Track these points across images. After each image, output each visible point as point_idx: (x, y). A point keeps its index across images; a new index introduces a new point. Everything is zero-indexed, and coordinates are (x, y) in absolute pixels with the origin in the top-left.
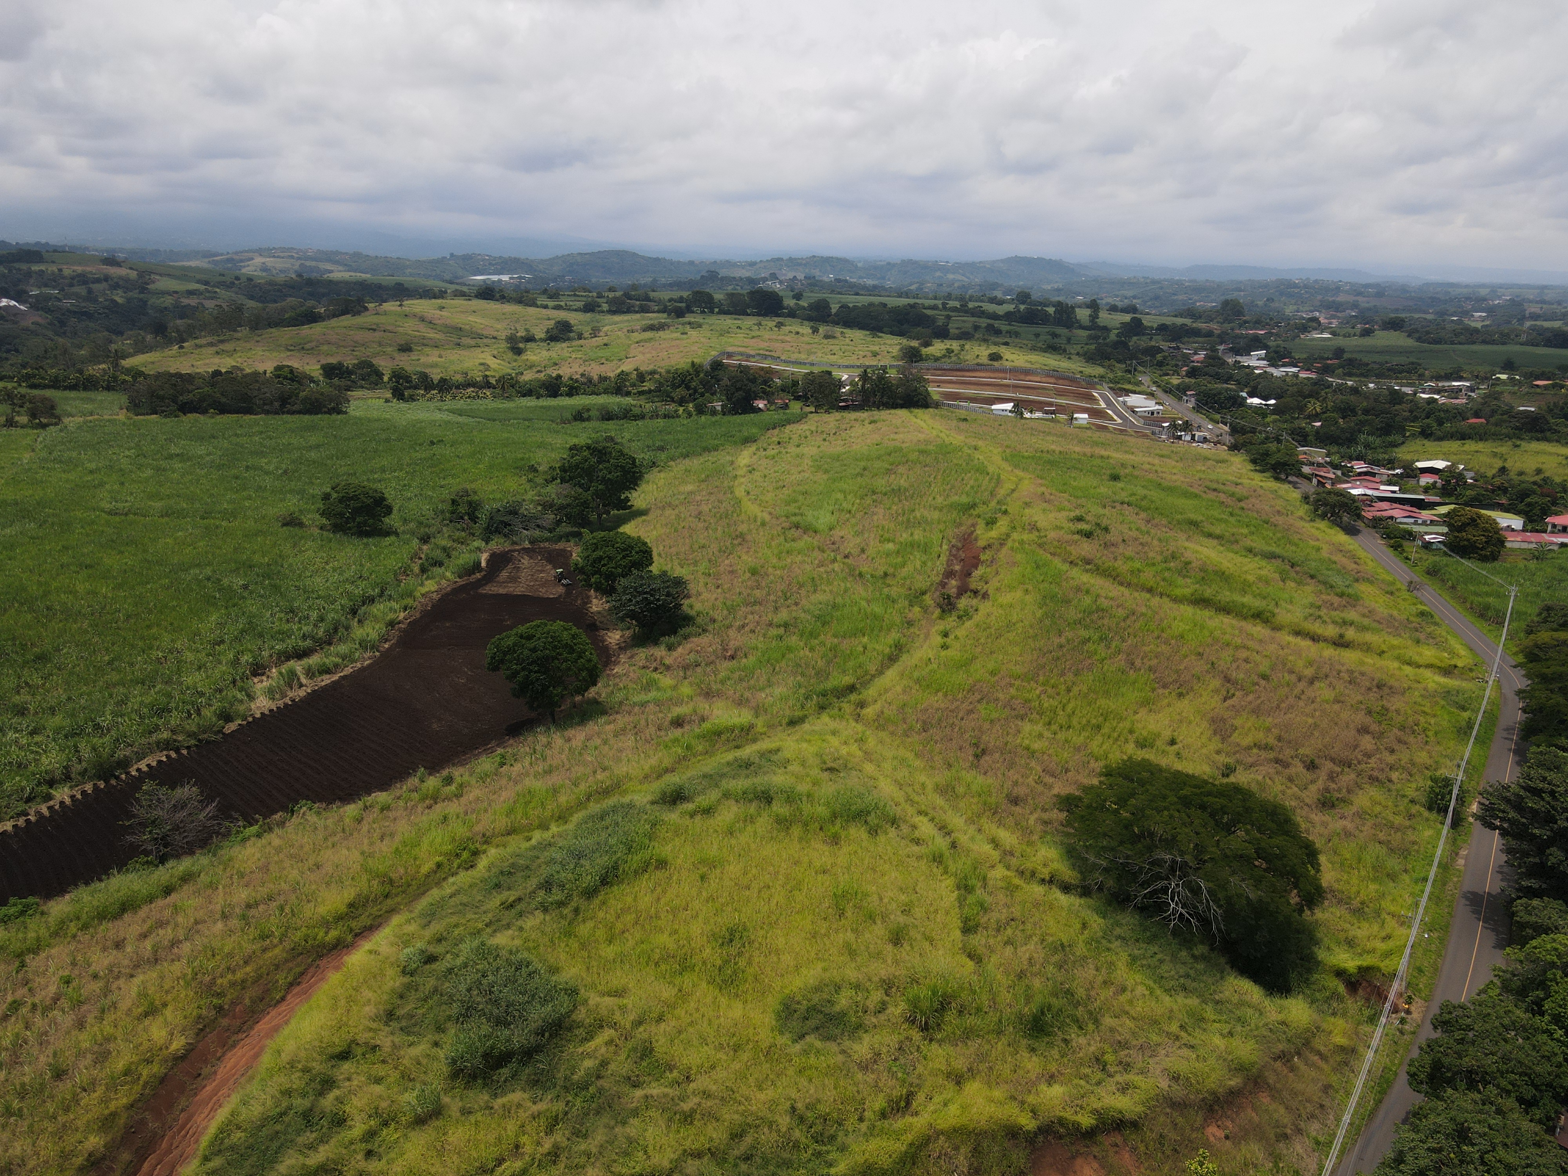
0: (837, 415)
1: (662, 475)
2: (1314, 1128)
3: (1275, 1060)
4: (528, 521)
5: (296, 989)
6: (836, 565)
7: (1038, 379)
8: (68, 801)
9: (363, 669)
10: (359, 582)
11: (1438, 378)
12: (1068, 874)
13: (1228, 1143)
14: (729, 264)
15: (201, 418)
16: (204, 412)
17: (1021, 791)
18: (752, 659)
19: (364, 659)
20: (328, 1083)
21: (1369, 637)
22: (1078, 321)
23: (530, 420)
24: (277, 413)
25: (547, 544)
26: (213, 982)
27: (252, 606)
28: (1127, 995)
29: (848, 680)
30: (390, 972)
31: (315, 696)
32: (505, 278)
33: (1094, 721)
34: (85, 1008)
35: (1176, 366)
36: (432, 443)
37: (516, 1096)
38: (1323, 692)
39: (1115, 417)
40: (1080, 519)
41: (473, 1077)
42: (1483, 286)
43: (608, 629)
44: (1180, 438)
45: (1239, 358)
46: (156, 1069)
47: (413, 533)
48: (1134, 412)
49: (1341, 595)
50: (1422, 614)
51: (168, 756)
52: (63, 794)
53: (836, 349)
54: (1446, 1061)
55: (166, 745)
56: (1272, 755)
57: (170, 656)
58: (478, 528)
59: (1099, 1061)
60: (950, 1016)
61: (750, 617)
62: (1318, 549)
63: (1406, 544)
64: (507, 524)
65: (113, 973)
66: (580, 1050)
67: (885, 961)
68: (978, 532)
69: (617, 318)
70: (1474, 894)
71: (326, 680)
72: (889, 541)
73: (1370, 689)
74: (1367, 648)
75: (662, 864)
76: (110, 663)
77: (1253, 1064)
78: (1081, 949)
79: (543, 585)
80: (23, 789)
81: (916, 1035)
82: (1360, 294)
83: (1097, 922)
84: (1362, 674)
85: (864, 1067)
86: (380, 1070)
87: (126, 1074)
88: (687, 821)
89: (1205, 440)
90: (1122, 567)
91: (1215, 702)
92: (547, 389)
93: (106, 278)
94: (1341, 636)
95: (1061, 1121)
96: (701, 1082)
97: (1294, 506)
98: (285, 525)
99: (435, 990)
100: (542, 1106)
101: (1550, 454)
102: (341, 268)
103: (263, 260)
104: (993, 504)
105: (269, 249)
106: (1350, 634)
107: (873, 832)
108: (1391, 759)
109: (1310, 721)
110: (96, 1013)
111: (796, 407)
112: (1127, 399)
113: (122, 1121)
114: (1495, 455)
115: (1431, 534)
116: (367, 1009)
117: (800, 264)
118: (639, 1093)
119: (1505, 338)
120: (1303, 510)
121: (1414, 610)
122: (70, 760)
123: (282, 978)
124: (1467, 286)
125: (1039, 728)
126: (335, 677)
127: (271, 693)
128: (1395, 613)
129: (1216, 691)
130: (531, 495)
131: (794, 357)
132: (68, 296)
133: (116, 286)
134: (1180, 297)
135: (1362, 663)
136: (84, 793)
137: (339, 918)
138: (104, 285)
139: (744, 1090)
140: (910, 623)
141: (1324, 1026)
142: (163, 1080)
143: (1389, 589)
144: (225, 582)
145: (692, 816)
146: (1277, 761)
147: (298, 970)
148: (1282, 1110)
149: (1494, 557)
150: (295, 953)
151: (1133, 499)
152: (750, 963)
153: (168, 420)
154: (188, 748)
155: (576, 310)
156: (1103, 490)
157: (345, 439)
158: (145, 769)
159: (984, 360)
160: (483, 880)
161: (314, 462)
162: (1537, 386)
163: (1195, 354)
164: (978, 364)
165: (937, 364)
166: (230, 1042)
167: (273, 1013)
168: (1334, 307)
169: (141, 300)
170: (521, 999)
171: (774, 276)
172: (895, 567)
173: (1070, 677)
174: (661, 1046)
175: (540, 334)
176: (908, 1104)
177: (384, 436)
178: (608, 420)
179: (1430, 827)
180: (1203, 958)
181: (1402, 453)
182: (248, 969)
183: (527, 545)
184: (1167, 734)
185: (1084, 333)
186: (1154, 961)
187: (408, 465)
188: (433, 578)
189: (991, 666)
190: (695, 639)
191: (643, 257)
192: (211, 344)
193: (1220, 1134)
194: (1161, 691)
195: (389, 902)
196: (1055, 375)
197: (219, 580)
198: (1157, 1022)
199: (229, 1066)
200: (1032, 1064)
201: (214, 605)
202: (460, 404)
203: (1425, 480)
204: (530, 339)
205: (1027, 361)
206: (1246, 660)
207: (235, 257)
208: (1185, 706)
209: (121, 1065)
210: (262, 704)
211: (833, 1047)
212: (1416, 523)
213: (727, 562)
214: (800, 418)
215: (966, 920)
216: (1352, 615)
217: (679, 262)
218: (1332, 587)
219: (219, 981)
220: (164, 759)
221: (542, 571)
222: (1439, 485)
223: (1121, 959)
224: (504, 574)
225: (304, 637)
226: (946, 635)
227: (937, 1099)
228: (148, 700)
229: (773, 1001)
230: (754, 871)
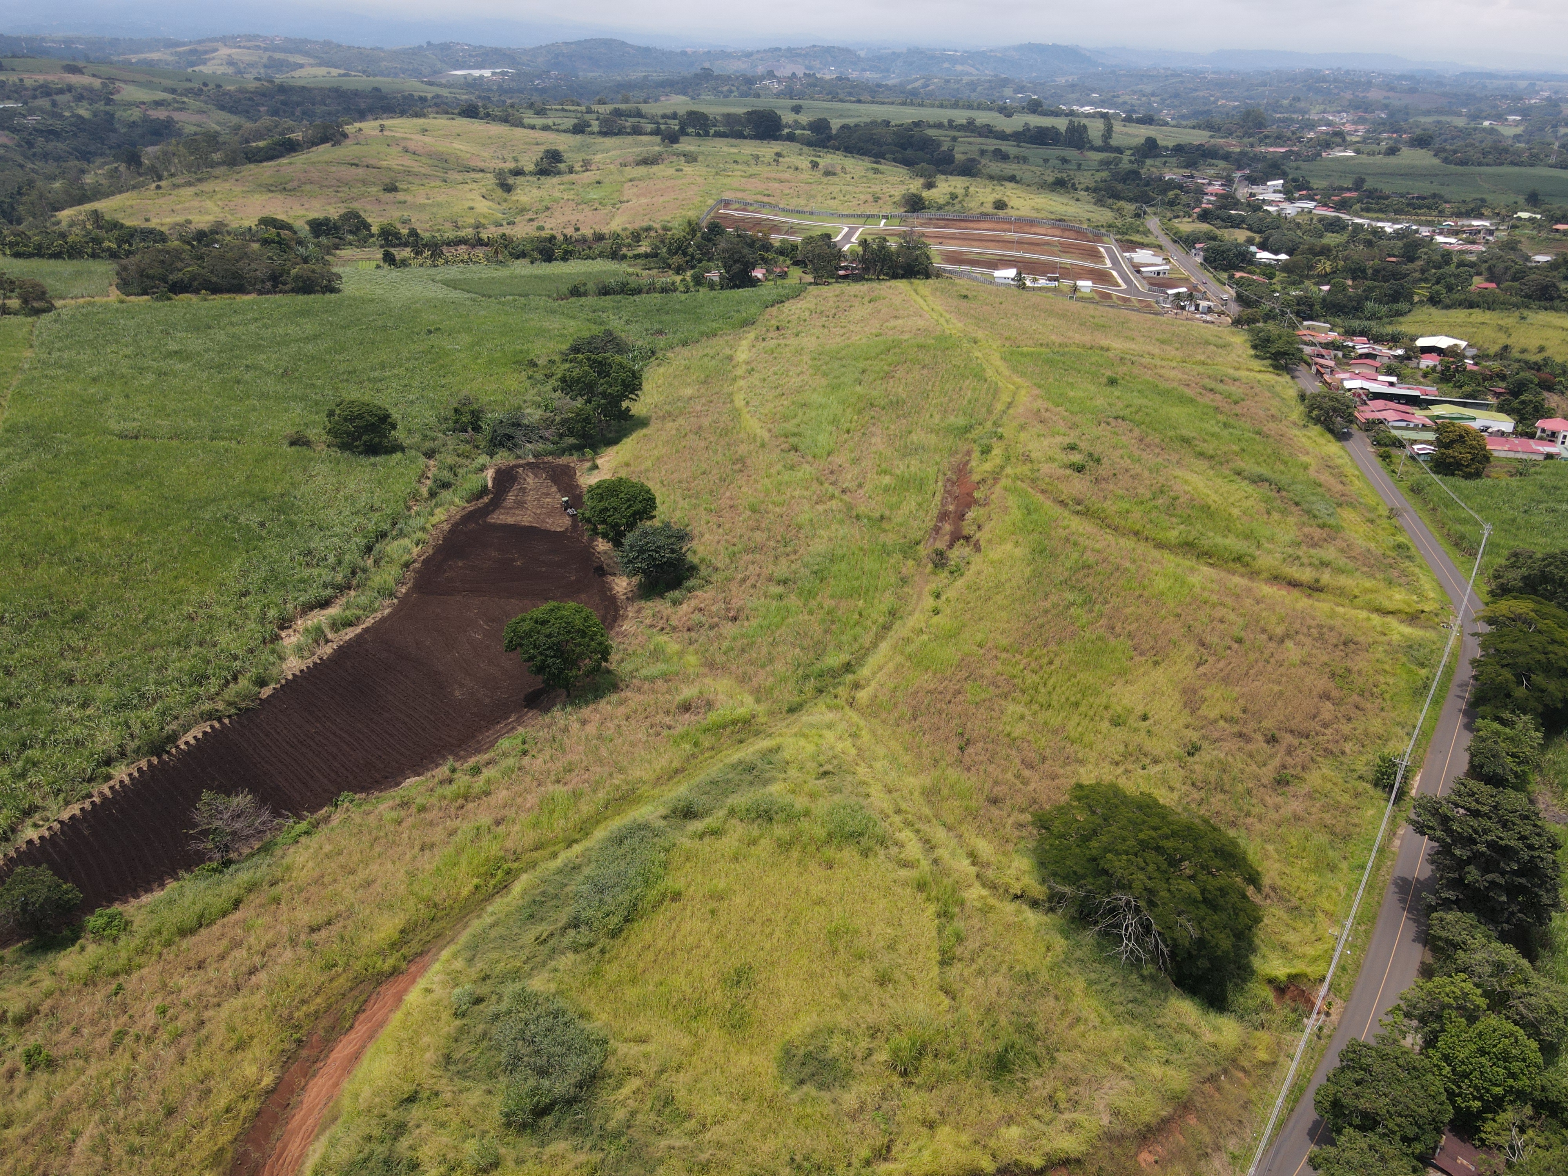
0: (838, 287)
1: (662, 370)
2: (1232, 1144)
3: (1203, 1083)
4: (531, 432)
5: (362, 1017)
6: (834, 502)
7: (1042, 231)
8: (127, 780)
9: (383, 620)
10: (371, 515)
11: (1459, 215)
12: (1038, 891)
13: (1156, 1167)
14: (724, 55)
15: (194, 298)
16: (197, 291)
17: (999, 791)
18: (754, 623)
19: (384, 608)
20: (401, 1129)
21: (1343, 581)
22: (1090, 142)
23: (527, 295)
24: (268, 292)
25: (550, 459)
26: (291, 1015)
27: (271, 548)
28: (1081, 1028)
29: (844, 657)
30: (445, 1016)
31: (343, 652)
32: (487, 73)
33: (1073, 699)
34: (184, 1041)
35: (1188, 205)
36: (430, 332)
37: (559, 1146)
38: (1292, 652)
39: (1120, 281)
40: (1072, 448)
41: (524, 1126)
42: (1522, 76)
43: (615, 574)
44: (1183, 308)
45: (1255, 189)
46: (252, 1104)
47: (418, 449)
48: (1139, 272)
49: (1322, 526)
50: (1399, 546)
51: (212, 727)
52: (121, 773)
53: (835, 189)
54: (1345, 1101)
55: (209, 716)
56: (1236, 729)
57: (201, 612)
58: (482, 440)
59: (1052, 1101)
60: (927, 1061)
61: (751, 567)
62: (1306, 468)
63: (1395, 452)
64: (509, 437)
65: (202, 1003)
66: (612, 1098)
67: (871, 1004)
68: (973, 464)
69: (609, 142)
70: (1404, 880)
71: (350, 633)
72: (885, 472)
73: (1336, 646)
74: (1341, 592)
75: (676, 896)
76: (145, 621)
77: (1183, 1092)
78: (1044, 976)
79: (549, 514)
80: (84, 770)
81: (896, 1081)
82: (1392, 89)
83: (1060, 943)
84: (1331, 629)
85: (853, 1117)
86: (442, 1114)
87: (227, 1111)
88: (697, 843)
89: (1209, 310)
90: (1111, 507)
91: (1188, 670)
92: (541, 252)
93: (70, 89)
94: (1317, 581)
95: (1017, 1163)
96: (714, 1133)
97: (1289, 407)
98: (292, 444)
99: (485, 1034)
100: (582, 1157)
101: (1556, 328)
102: (312, 61)
103: (228, 51)
104: (989, 424)
105: (234, 38)
106: (1326, 578)
107: (865, 853)
108: (1346, 729)
109: (1276, 688)
110: (193, 1047)
111: (796, 274)
112: (1134, 255)
113: (229, 1155)
114: (1500, 328)
115: (1421, 443)
116: (428, 1055)
117: (799, 55)
118: (664, 1143)
119: (1534, 161)
120: (1297, 412)
121: (1391, 541)
122: (123, 738)
123: (349, 1007)
124: (1505, 78)
125: (1020, 709)
126: (358, 630)
127: (299, 650)
128: (1373, 545)
129: (1190, 658)
130: (531, 395)
131: (794, 203)
132: (32, 112)
133: (80, 98)
134: (1201, 94)
135: (1333, 615)
136: (140, 770)
137: (394, 946)
138: (68, 97)
139: (751, 1141)
140: (904, 581)
141: (1251, 1042)
142: (258, 1114)
143: (1371, 516)
144: (242, 519)
145: (701, 838)
146: (1240, 735)
147: (362, 998)
148: (1206, 1130)
149: (1478, 475)
150: (358, 981)
151: (1127, 412)
152: (756, 1006)
153: (160, 304)
154: (229, 716)
155: (565, 131)
156: (1100, 402)
157: (342, 327)
158: (193, 742)
159: (989, 208)
160: (520, 909)
161: (313, 358)
162: (1557, 230)
163: (1210, 184)
164: (982, 214)
165: (941, 214)
166: (311, 1072)
167: (344, 1041)
168: (1361, 107)
169: (107, 113)
170: (559, 1050)
171: (771, 75)
172: (891, 508)
173: (1053, 647)
174: (681, 1095)
175: (530, 167)
176: (889, 1149)
177: (380, 323)
178: (605, 294)
179: (1373, 805)
180: (1153, 978)
181: (1405, 326)
182: (319, 1000)
183: (531, 459)
184: (1139, 710)
185: (1097, 156)
186: (1105, 985)
187: (408, 360)
188: (441, 505)
189: (979, 637)
190: (699, 593)
191: (632, 46)
192: (190, 184)
193: (1151, 1158)
194: (1137, 659)
195: (436, 926)
196: (1059, 223)
197: (236, 518)
198: (1105, 1054)
199: (313, 1094)
200: (995, 1106)
201: (235, 548)
202: (453, 272)
203: (1427, 362)
204: (518, 172)
205: (1033, 208)
206: (1222, 621)
207: (200, 48)
208: (1159, 675)
209: (223, 1103)
210: (293, 665)
211: (826, 1096)
212: (1406, 428)
213: (728, 494)
214: (797, 293)
215: (943, 952)
216: (1330, 553)
217: (671, 52)
218: (1315, 516)
219: (296, 1015)
220: (208, 730)
221: (547, 495)
222: (1439, 368)
223: (1079, 985)
224: (511, 498)
225: (325, 586)
226: (938, 596)
227: (913, 1146)
228: (186, 665)
229: (775, 1049)
230: (757, 903)
